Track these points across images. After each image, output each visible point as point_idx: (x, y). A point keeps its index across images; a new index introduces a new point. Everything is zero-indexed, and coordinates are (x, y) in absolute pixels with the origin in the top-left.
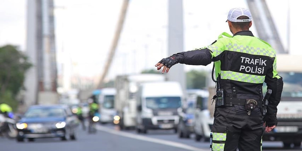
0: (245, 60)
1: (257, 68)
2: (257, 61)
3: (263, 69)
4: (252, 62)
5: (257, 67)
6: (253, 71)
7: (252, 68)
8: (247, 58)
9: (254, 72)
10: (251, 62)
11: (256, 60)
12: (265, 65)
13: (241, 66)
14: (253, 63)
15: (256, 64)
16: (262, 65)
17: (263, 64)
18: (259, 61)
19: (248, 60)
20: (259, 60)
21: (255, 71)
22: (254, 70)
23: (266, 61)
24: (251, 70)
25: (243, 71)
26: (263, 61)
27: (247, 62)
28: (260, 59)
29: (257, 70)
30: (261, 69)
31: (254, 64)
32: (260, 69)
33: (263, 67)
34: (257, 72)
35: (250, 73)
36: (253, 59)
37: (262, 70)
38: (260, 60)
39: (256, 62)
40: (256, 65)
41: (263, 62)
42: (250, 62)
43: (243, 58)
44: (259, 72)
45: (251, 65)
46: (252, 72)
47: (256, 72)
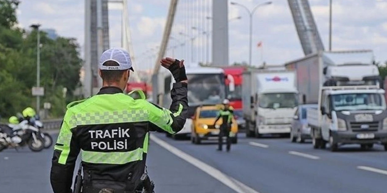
0: (94, 134)
1: (115, 143)
2: (115, 132)
3: (126, 143)
4: (107, 135)
5: (115, 141)
6: (110, 147)
7: (108, 143)
8: (97, 131)
9: (112, 149)
10: (105, 136)
11: (113, 131)
12: (128, 136)
13: (92, 143)
14: (108, 137)
15: (113, 137)
16: (123, 136)
17: (125, 135)
18: (118, 132)
19: (99, 134)
20: (117, 130)
21: (113, 147)
22: (112, 145)
23: (128, 130)
24: (107, 146)
25: (97, 149)
26: (125, 131)
27: (99, 136)
28: (120, 128)
29: (117, 146)
30: (123, 143)
31: (110, 137)
32: (120, 143)
33: (126, 140)
34: (117, 148)
35: (106, 151)
36: (107, 131)
37: (124, 145)
38: (120, 130)
39: (113, 134)
40: (114, 139)
41: (125, 133)
42: (103, 135)
43: (91, 132)
44: (120, 147)
45: (106, 140)
46: (109, 149)
47: (115, 149)
